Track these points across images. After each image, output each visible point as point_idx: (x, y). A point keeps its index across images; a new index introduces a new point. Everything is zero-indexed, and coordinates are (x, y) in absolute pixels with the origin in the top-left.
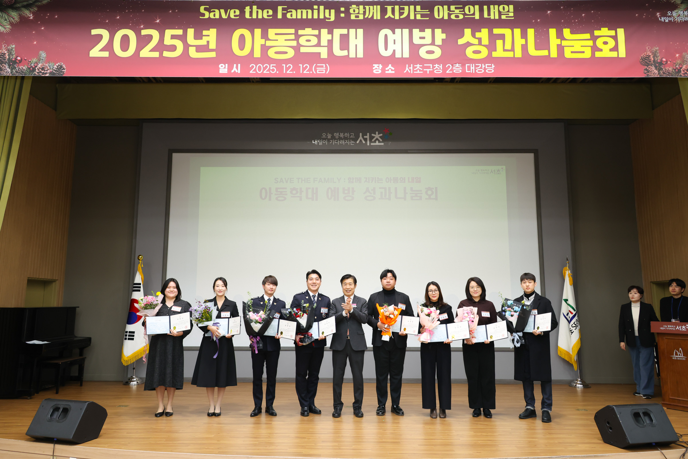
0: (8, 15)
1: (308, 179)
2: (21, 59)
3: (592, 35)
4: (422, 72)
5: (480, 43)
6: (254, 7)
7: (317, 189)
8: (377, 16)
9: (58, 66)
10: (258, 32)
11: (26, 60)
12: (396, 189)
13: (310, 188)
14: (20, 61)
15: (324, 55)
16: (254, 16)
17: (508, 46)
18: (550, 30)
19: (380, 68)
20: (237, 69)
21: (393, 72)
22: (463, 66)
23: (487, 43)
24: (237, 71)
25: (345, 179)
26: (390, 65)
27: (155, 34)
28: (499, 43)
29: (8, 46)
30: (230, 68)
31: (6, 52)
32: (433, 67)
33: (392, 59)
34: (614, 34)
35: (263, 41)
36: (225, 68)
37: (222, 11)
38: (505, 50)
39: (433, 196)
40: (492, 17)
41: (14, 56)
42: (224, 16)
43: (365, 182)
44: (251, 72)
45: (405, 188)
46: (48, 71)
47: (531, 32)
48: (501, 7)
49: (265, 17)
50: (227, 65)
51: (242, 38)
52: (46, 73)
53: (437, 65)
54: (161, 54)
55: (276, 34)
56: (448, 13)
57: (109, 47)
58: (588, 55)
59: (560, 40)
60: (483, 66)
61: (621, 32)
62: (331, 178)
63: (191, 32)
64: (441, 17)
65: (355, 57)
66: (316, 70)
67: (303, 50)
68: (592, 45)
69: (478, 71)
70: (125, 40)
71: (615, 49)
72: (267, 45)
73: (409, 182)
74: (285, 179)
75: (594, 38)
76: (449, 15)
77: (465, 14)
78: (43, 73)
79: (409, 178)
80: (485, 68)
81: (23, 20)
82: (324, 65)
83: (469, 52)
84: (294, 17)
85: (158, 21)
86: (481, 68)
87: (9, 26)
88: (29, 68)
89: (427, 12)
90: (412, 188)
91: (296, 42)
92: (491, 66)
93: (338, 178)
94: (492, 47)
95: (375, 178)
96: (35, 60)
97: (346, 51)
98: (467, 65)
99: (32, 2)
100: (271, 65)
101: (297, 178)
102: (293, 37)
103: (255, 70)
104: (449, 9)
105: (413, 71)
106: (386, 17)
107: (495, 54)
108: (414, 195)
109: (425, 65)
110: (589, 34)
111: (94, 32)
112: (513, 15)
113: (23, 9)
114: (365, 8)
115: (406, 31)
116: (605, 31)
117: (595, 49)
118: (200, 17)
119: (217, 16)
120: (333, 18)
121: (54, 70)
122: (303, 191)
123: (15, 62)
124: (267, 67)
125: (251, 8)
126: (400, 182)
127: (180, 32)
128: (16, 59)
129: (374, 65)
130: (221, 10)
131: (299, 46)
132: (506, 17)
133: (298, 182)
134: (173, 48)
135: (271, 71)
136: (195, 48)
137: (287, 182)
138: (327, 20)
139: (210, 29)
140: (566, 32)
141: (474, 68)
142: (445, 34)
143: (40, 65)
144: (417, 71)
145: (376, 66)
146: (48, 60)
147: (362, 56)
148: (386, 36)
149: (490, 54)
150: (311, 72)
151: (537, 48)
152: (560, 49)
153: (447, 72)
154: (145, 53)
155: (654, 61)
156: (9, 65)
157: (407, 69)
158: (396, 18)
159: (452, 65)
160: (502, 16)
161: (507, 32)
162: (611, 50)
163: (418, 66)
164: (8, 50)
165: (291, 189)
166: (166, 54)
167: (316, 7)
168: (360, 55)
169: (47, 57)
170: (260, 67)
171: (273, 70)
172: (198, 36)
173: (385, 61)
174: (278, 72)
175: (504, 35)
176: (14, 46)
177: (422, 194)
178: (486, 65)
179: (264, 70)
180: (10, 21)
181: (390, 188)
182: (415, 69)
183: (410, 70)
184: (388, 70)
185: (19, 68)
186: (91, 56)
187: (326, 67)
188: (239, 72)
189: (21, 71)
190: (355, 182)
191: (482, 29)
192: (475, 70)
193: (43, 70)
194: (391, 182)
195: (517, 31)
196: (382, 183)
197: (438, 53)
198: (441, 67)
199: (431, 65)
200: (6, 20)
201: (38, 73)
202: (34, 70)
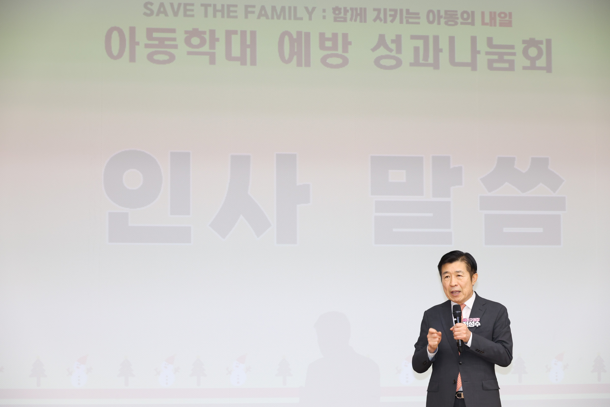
1: (232, 9)
7: (253, 34)
12: (452, 40)
13: (235, 32)
25: (324, 11)
39: (541, 62)
43: (375, 20)
45: (474, 40)
62: (290, 8)
73: (484, 23)
74: (172, 5)
79: (483, 13)
90: (490, 41)
93: (306, 8)
95: (401, 11)
101: (202, 5)
108: (496, 57)
122: (218, 40)
126: (462, 23)
133: (206, 16)
137: (176, 14)
165: (186, 32)
177: (514, 54)
181: (436, 38)
190: (351, 20)
194: (439, 23)
196: (418, 23)
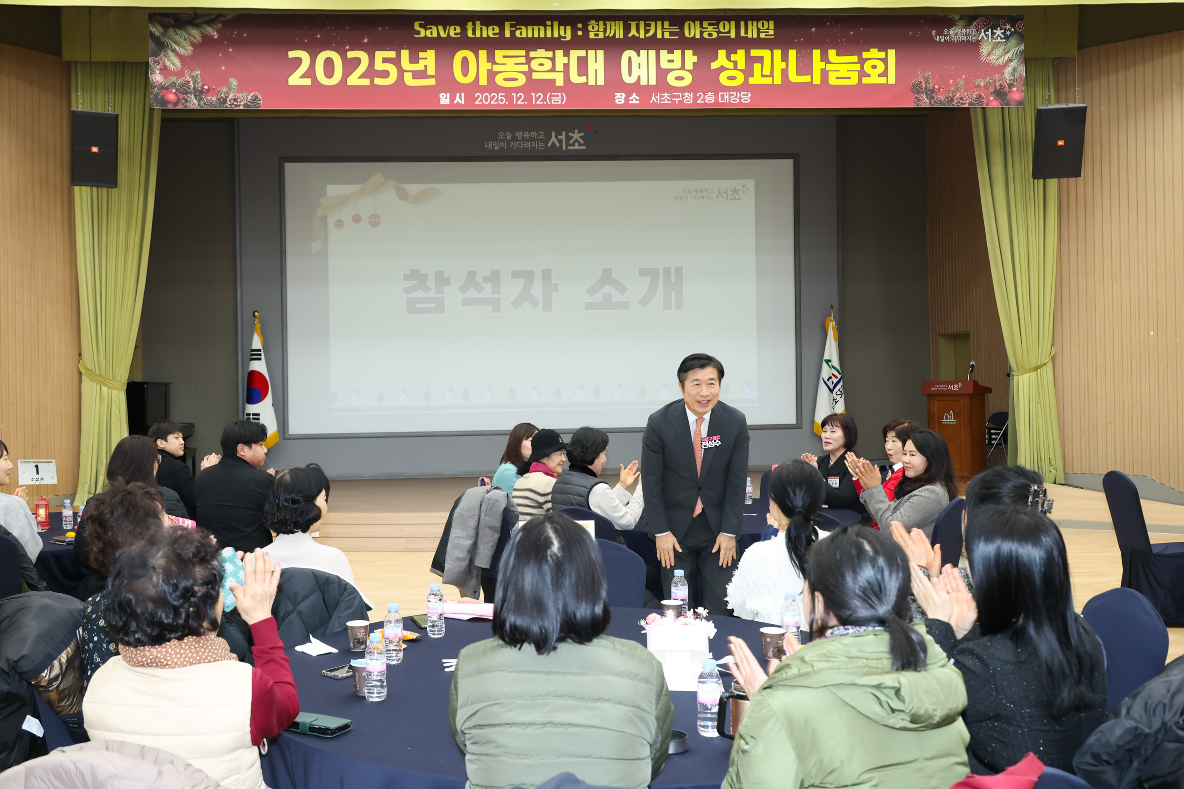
0: (188, 33)
2: (209, 88)
3: (860, 57)
4: (670, 102)
5: (735, 68)
6: (477, 22)
8: (620, 34)
9: (252, 97)
10: (483, 54)
11: (214, 89)
14: (208, 91)
15: (560, 82)
16: (478, 35)
17: (767, 71)
18: (814, 51)
19: (623, 98)
20: (461, 100)
21: (638, 102)
22: (716, 94)
23: (744, 68)
24: (460, 102)
26: (634, 94)
27: (363, 56)
28: (757, 66)
29: (192, 72)
30: (452, 98)
31: (190, 80)
32: (683, 96)
33: (637, 87)
34: (884, 57)
35: (489, 66)
36: (446, 98)
37: (441, 28)
38: (763, 76)
40: (750, 36)
41: (200, 84)
42: (443, 35)
44: (477, 103)
46: (242, 103)
47: (792, 54)
48: (760, 23)
49: (491, 35)
50: (448, 94)
51: (465, 61)
52: (239, 106)
53: (687, 94)
54: (372, 81)
55: (504, 57)
56: (701, 30)
57: (310, 73)
58: (854, 81)
59: (824, 63)
60: (739, 95)
61: (892, 53)
63: (405, 54)
64: (692, 35)
65: (594, 84)
66: (550, 100)
67: (535, 76)
68: (859, 69)
69: (733, 101)
70: (329, 63)
71: (885, 74)
72: (494, 70)
75: (862, 61)
76: (702, 33)
77: (719, 32)
78: (236, 106)
80: (740, 96)
81: (207, 40)
82: (560, 94)
83: (723, 79)
84: (524, 35)
85: (366, 41)
86: (736, 97)
87: (190, 48)
88: (219, 100)
89: (676, 29)
91: (527, 66)
92: (747, 95)
94: (748, 72)
96: (225, 89)
97: (585, 77)
98: (720, 93)
99: (214, 17)
100: (500, 94)
102: (523, 60)
103: (481, 101)
104: (701, 26)
105: (661, 101)
106: (630, 35)
107: (751, 81)
109: (674, 94)
110: (856, 57)
111: (292, 54)
112: (773, 33)
113: (205, 26)
114: (605, 24)
115: (652, 53)
116: (874, 53)
117: (862, 74)
118: (415, 36)
119: (435, 35)
120: (569, 37)
121: (249, 101)
123: (201, 92)
124: (494, 96)
125: (474, 24)
127: (392, 54)
128: (202, 88)
129: (616, 94)
130: (439, 27)
131: (531, 71)
132: (766, 35)
134: (385, 74)
135: (499, 102)
136: (411, 73)
138: (562, 39)
139: (428, 51)
140: (832, 53)
141: (728, 97)
142: (696, 57)
143: (231, 96)
144: (664, 100)
145: (618, 95)
146: (240, 90)
147: (602, 83)
148: (630, 59)
149: (746, 80)
150: (545, 103)
151: (799, 73)
152: (825, 73)
153: (699, 102)
154: (354, 80)
155: (926, 88)
156: (196, 96)
157: (653, 98)
158: (641, 37)
159: (704, 94)
160: (761, 34)
161: (765, 53)
162: (880, 75)
163: (666, 94)
164: (192, 77)
166: (378, 81)
167: (549, 23)
168: (601, 82)
169: (239, 85)
170: (486, 96)
171: (502, 100)
172: (414, 59)
173: (629, 89)
174: (507, 103)
175: (762, 57)
176: (199, 72)
178: (742, 93)
179: (491, 101)
180: (190, 41)
182: (662, 99)
183: (657, 99)
184: (632, 100)
185: (207, 99)
186: (290, 84)
187: (562, 96)
188: (463, 103)
189: (210, 103)
191: (738, 51)
192: (730, 99)
193: (235, 102)
195: (778, 53)
197: (688, 79)
198: (691, 96)
199: (680, 94)
200: (186, 40)
201: (229, 105)
202: (225, 101)
